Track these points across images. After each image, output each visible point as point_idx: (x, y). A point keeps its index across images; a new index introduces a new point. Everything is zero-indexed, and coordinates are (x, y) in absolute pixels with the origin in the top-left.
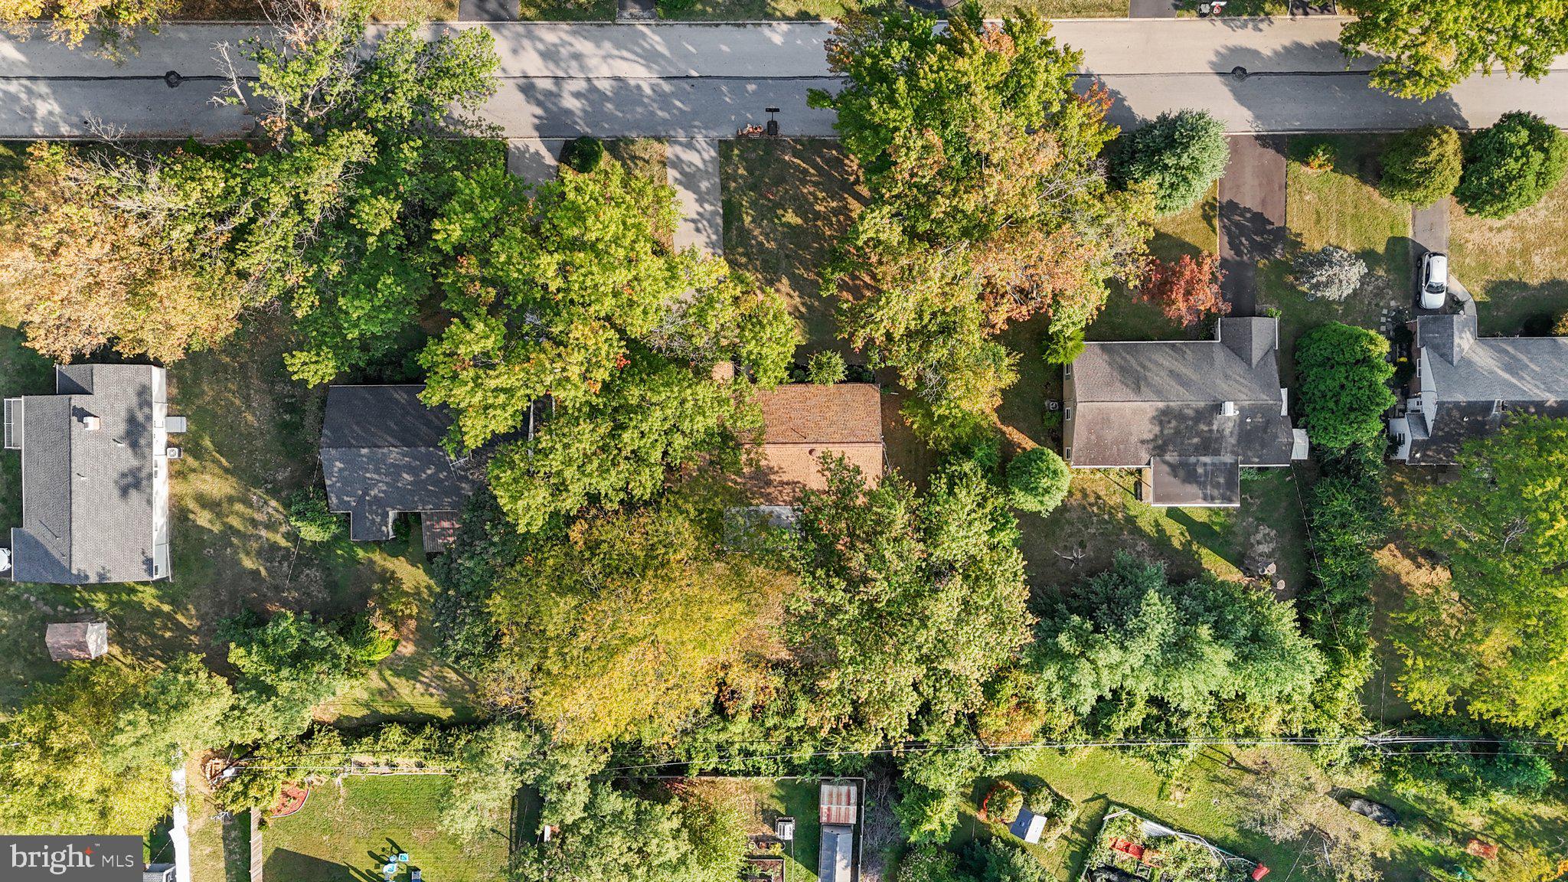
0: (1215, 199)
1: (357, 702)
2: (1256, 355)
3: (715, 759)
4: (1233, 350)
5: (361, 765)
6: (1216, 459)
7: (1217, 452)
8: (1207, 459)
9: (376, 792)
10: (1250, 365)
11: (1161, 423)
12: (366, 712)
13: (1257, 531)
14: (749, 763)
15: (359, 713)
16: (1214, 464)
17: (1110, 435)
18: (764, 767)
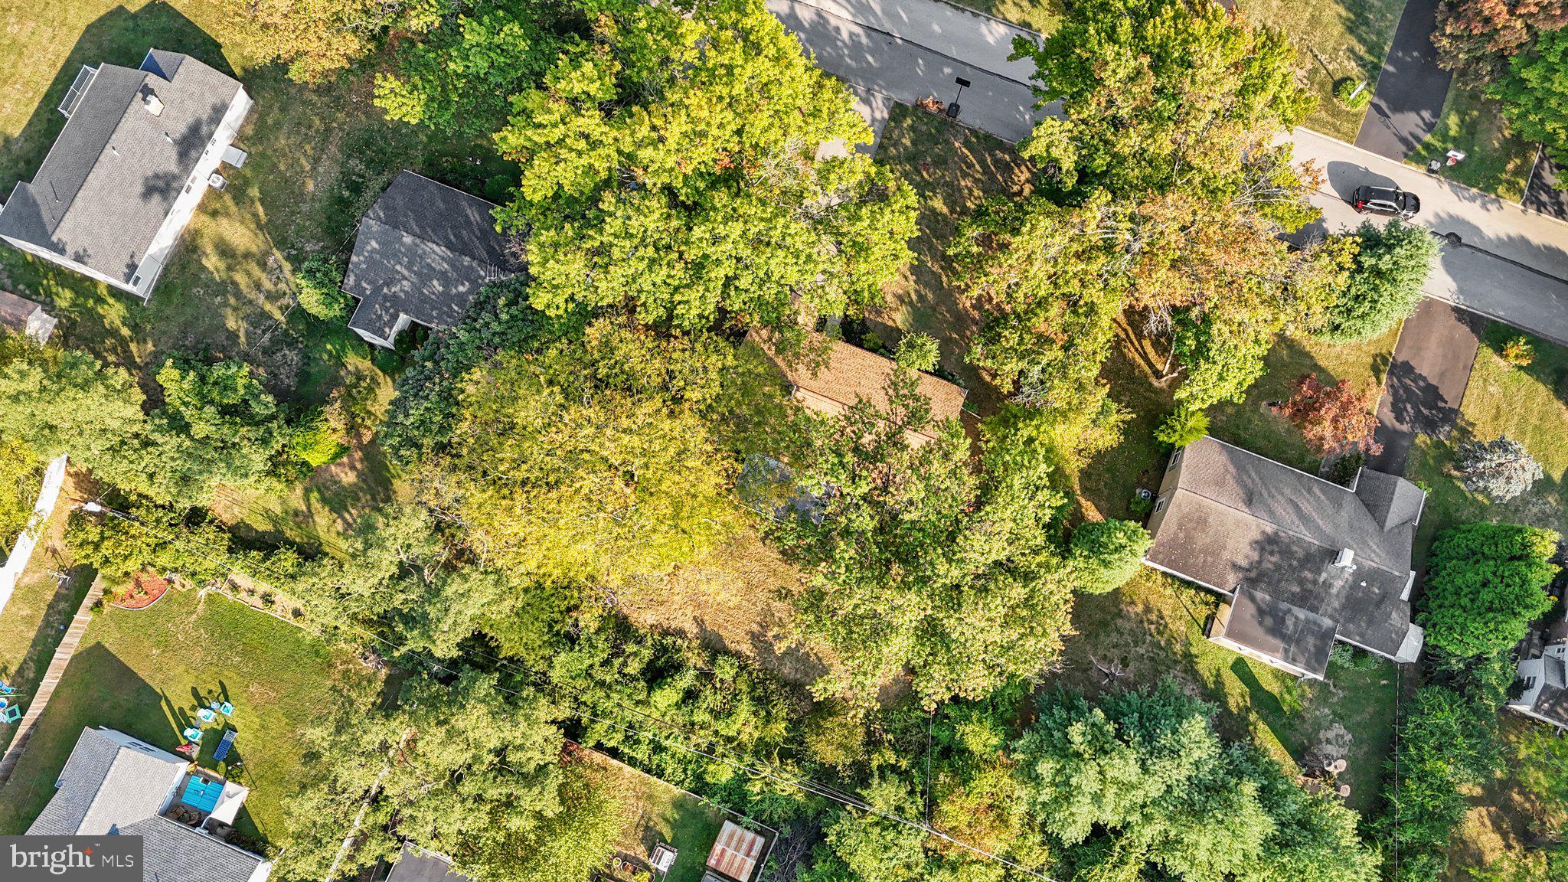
0: (1390, 354)
1: (267, 513)
2: (1393, 519)
3: (620, 736)
4: (1367, 505)
5: (235, 587)
6: (1312, 615)
7: (1314, 609)
8: (1302, 614)
9: (236, 624)
10: (1382, 527)
11: (1262, 550)
12: (270, 528)
13: (1329, 728)
14: (656, 759)
15: (262, 526)
16: (1307, 621)
17: (1202, 540)
18: (669, 770)
